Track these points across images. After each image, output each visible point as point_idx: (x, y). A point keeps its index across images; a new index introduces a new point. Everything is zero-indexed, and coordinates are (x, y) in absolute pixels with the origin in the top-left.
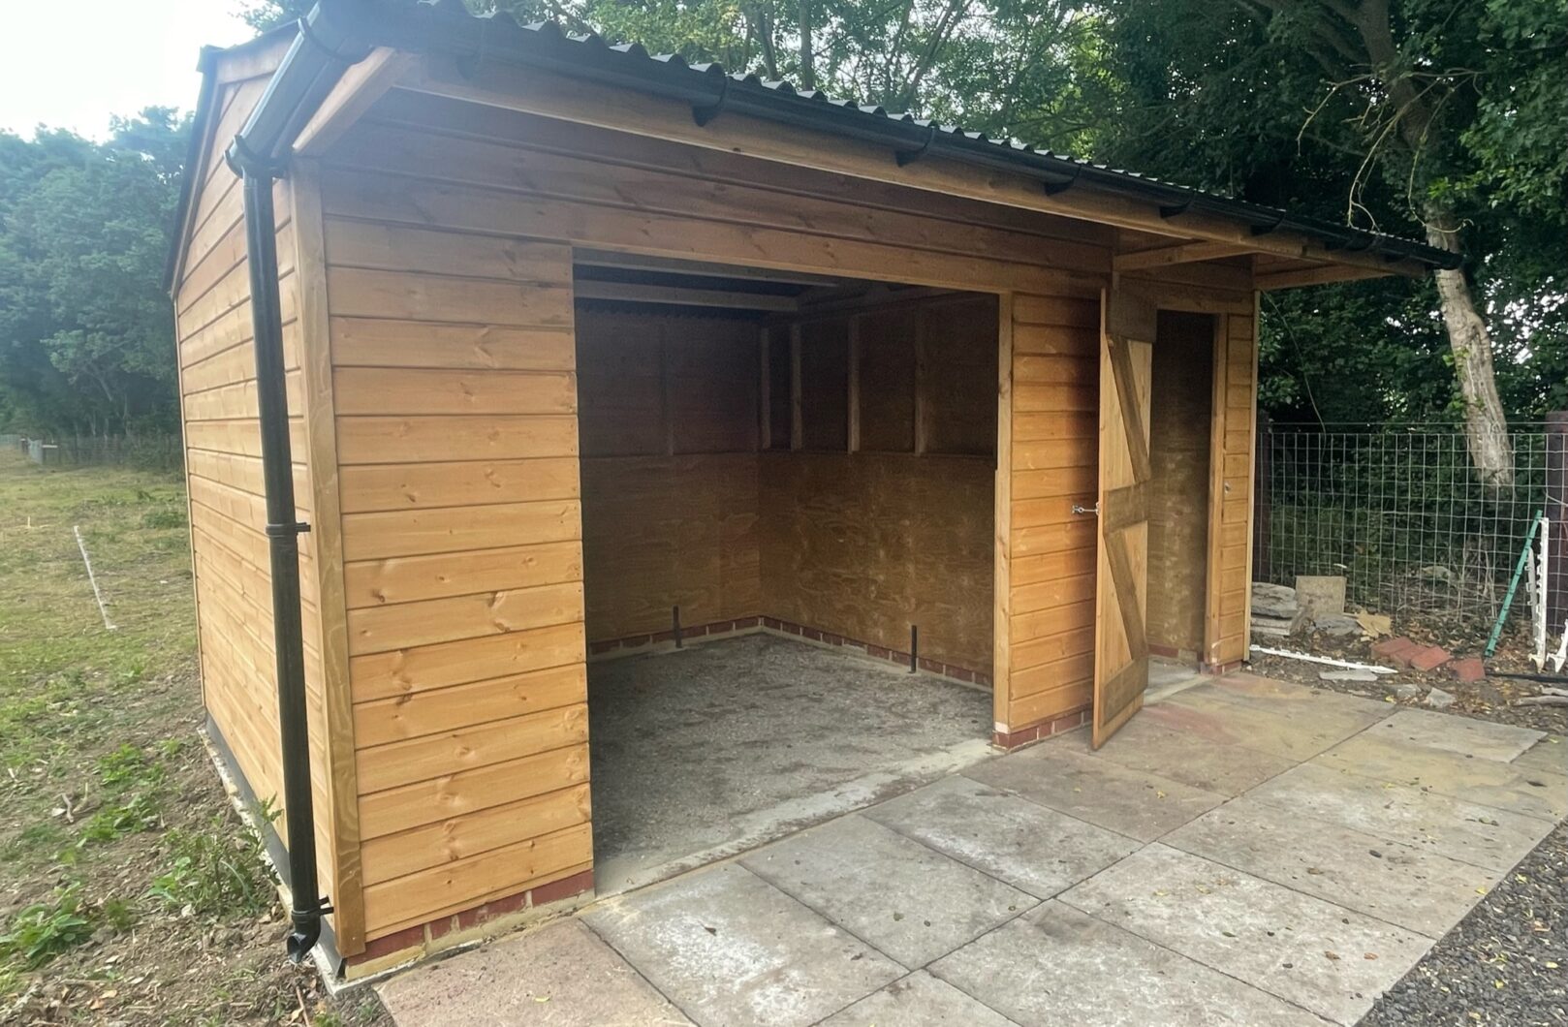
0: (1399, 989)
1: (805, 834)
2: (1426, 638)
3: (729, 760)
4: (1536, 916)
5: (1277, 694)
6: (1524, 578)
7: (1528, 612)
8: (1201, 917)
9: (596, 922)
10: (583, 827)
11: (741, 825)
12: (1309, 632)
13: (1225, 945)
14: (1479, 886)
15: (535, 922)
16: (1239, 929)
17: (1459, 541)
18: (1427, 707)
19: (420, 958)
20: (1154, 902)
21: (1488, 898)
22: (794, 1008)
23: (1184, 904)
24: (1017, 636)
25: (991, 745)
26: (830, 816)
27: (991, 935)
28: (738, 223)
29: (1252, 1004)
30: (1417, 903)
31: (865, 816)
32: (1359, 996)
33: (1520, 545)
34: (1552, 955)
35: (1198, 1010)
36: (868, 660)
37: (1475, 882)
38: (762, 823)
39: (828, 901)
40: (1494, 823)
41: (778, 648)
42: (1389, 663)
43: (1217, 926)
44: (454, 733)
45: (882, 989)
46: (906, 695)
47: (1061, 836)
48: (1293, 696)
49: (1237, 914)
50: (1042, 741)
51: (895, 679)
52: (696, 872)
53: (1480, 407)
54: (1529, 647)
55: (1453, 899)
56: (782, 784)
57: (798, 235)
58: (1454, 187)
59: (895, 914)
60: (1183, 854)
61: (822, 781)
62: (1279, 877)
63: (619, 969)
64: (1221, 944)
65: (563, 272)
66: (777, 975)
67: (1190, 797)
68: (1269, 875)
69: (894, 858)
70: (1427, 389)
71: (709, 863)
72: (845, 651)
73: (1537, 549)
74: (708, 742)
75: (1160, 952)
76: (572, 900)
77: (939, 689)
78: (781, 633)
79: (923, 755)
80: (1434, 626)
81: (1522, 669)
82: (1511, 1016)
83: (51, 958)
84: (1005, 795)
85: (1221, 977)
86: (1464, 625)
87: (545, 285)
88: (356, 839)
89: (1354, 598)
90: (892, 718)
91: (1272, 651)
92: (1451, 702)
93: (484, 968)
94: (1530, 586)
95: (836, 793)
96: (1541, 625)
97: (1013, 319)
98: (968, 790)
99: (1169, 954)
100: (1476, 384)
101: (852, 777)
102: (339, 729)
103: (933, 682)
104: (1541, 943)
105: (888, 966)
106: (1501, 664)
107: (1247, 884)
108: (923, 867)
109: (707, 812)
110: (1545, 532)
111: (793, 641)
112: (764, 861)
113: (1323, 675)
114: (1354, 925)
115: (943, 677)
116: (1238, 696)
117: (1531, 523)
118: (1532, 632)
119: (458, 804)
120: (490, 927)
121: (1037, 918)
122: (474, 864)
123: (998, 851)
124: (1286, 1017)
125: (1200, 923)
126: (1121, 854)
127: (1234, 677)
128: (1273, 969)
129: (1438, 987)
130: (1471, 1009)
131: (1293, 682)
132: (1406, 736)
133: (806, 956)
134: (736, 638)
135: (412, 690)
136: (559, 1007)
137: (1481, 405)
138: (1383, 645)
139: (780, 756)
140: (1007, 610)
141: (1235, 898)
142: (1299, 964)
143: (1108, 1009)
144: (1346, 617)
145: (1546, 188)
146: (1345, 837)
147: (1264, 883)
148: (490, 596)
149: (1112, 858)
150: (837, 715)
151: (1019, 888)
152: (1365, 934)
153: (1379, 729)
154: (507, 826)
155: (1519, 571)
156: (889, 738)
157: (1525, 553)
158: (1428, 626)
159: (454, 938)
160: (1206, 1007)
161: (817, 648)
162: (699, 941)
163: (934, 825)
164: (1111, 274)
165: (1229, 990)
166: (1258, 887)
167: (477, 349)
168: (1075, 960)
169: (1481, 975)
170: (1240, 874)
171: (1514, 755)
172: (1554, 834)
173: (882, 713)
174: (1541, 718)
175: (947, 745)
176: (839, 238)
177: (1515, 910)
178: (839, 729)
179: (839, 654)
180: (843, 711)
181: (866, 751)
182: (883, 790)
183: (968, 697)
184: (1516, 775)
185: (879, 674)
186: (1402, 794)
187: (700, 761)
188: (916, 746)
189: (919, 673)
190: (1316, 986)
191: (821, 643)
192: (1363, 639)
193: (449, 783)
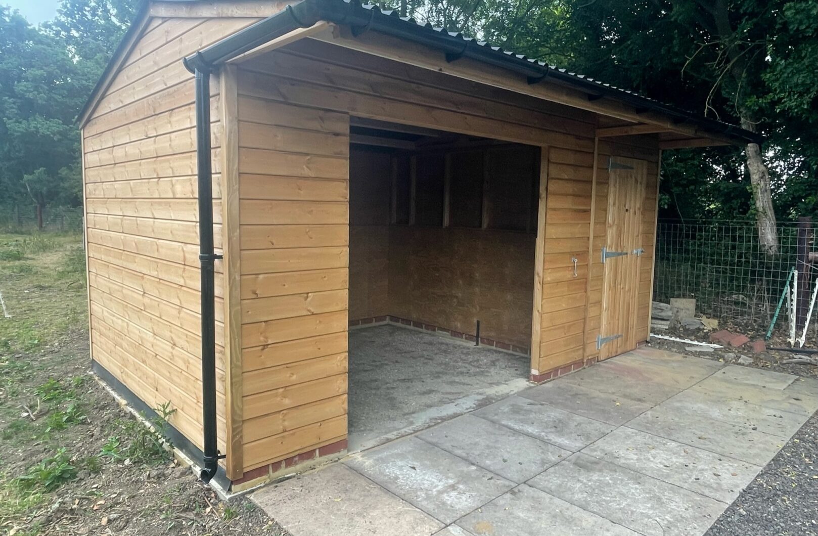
0: (750, 488)
1: (445, 423)
2: (736, 331)
3: (393, 388)
4: (806, 457)
5: (666, 358)
6: (785, 299)
7: (787, 319)
8: (652, 459)
9: (352, 465)
10: (343, 416)
11: (411, 419)
12: (678, 327)
13: (666, 471)
14: (778, 443)
15: (320, 465)
16: (671, 464)
17: (753, 281)
18: (740, 364)
19: (267, 482)
20: (628, 452)
21: (783, 449)
22: (466, 501)
23: (643, 453)
24: (545, 325)
25: (528, 381)
26: (455, 416)
27: (553, 468)
28: (426, 106)
29: (684, 495)
30: (753, 451)
31: (474, 415)
32: (732, 491)
33: (783, 284)
34: (815, 473)
35: (660, 498)
36: (450, 339)
37: (776, 442)
38: (421, 419)
39: (468, 454)
40: (781, 417)
41: (400, 332)
42: (719, 342)
43: (660, 463)
44: (287, 366)
45: (507, 492)
46: (476, 357)
47: (575, 424)
48: (673, 358)
49: (668, 457)
50: (554, 380)
51: (469, 349)
52: (394, 442)
53: (764, 214)
54: (786, 335)
55: (768, 450)
56: (425, 400)
57: (453, 113)
58: (759, 100)
59: (503, 459)
60: (637, 431)
61: (446, 398)
62: (686, 442)
63: (372, 486)
64: (665, 471)
65: (345, 128)
66: (453, 487)
67: (635, 406)
68: (680, 440)
69: (495, 434)
70: (735, 203)
71: (400, 437)
72: (437, 334)
73: (792, 286)
74: (379, 380)
75: (637, 475)
76: (337, 454)
77: (493, 354)
78: (399, 324)
79: (495, 386)
80: (738, 325)
81: (784, 346)
82: (800, 498)
83: (58, 486)
84: (542, 405)
85: (667, 485)
86: (754, 324)
87: (337, 135)
88: (241, 419)
89: (700, 311)
90: (473, 368)
91: (660, 336)
92: (751, 362)
93: (302, 486)
94: (788, 305)
95: (454, 404)
96: (793, 324)
97: (548, 160)
98: (523, 402)
99: (641, 475)
100: (763, 201)
101: (460, 397)
102: (235, 362)
103: (489, 350)
104: (809, 468)
105: (507, 483)
106: (773, 344)
107: (671, 444)
108: (511, 438)
109: (392, 413)
110: (796, 278)
111: (408, 329)
112: (429, 435)
113: (687, 349)
114: (724, 461)
115: (494, 348)
116: (647, 358)
117: (789, 273)
118: (788, 328)
119: (287, 402)
120: (299, 467)
121: (573, 460)
122: (293, 434)
123: (546, 431)
124: (701, 500)
125: (652, 461)
126: (607, 432)
127: (642, 349)
128: (690, 480)
129: (766, 487)
130: (783, 496)
131: (673, 352)
132: (733, 378)
133: (465, 478)
134: (375, 327)
135: (268, 343)
136: (348, 503)
137: (765, 213)
138: (715, 334)
139: (418, 387)
140: (540, 311)
141: (666, 450)
142: (702, 478)
143: (618, 499)
144: (696, 320)
145: (804, 104)
146: (712, 423)
147: (679, 444)
148: (306, 295)
149: (603, 433)
150: (443, 366)
151: (561, 447)
152: (730, 465)
153: (719, 374)
154: (310, 414)
155: (783, 297)
156: (474, 378)
157: (786, 288)
158: (736, 325)
159: (283, 472)
160: (663, 497)
161: (421, 332)
162: (408, 472)
163: (511, 419)
164: (594, 139)
165: (671, 489)
166: (676, 445)
167: (304, 166)
168: (597, 478)
169: (786, 482)
170: (666, 440)
171: (785, 386)
172: (808, 421)
173: (467, 365)
174: (797, 369)
175: (505, 381)
176: (472, 115)
177: (796, 454)
178: (446, 373)
179: (433, 335)
180: (446, 364)
181: (464, 384)
182: (479, 402)
183: (510, 358)
184: (787, 395)
185: (459, 346)
186: (735, 404)
187: (378, 388)
188: (490, 382)
189: (481, 346)
190: (712, 487)
191: (424, 330)
192: (705, 331)
193: (283, 391)
